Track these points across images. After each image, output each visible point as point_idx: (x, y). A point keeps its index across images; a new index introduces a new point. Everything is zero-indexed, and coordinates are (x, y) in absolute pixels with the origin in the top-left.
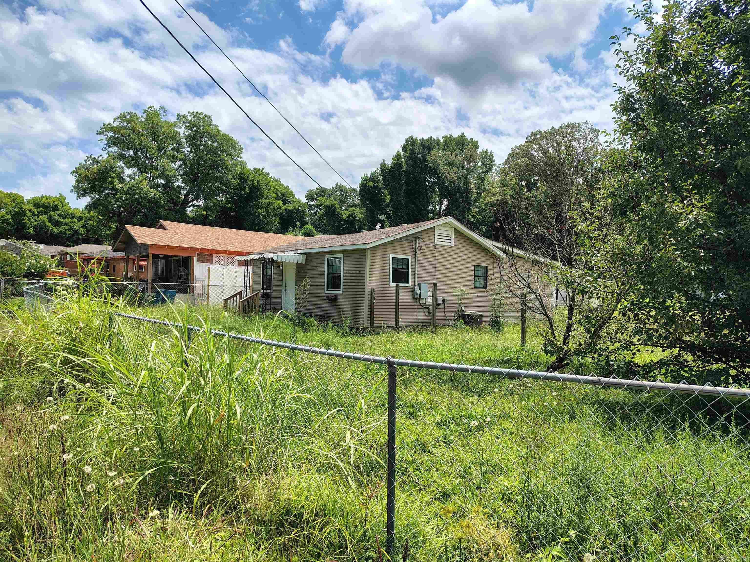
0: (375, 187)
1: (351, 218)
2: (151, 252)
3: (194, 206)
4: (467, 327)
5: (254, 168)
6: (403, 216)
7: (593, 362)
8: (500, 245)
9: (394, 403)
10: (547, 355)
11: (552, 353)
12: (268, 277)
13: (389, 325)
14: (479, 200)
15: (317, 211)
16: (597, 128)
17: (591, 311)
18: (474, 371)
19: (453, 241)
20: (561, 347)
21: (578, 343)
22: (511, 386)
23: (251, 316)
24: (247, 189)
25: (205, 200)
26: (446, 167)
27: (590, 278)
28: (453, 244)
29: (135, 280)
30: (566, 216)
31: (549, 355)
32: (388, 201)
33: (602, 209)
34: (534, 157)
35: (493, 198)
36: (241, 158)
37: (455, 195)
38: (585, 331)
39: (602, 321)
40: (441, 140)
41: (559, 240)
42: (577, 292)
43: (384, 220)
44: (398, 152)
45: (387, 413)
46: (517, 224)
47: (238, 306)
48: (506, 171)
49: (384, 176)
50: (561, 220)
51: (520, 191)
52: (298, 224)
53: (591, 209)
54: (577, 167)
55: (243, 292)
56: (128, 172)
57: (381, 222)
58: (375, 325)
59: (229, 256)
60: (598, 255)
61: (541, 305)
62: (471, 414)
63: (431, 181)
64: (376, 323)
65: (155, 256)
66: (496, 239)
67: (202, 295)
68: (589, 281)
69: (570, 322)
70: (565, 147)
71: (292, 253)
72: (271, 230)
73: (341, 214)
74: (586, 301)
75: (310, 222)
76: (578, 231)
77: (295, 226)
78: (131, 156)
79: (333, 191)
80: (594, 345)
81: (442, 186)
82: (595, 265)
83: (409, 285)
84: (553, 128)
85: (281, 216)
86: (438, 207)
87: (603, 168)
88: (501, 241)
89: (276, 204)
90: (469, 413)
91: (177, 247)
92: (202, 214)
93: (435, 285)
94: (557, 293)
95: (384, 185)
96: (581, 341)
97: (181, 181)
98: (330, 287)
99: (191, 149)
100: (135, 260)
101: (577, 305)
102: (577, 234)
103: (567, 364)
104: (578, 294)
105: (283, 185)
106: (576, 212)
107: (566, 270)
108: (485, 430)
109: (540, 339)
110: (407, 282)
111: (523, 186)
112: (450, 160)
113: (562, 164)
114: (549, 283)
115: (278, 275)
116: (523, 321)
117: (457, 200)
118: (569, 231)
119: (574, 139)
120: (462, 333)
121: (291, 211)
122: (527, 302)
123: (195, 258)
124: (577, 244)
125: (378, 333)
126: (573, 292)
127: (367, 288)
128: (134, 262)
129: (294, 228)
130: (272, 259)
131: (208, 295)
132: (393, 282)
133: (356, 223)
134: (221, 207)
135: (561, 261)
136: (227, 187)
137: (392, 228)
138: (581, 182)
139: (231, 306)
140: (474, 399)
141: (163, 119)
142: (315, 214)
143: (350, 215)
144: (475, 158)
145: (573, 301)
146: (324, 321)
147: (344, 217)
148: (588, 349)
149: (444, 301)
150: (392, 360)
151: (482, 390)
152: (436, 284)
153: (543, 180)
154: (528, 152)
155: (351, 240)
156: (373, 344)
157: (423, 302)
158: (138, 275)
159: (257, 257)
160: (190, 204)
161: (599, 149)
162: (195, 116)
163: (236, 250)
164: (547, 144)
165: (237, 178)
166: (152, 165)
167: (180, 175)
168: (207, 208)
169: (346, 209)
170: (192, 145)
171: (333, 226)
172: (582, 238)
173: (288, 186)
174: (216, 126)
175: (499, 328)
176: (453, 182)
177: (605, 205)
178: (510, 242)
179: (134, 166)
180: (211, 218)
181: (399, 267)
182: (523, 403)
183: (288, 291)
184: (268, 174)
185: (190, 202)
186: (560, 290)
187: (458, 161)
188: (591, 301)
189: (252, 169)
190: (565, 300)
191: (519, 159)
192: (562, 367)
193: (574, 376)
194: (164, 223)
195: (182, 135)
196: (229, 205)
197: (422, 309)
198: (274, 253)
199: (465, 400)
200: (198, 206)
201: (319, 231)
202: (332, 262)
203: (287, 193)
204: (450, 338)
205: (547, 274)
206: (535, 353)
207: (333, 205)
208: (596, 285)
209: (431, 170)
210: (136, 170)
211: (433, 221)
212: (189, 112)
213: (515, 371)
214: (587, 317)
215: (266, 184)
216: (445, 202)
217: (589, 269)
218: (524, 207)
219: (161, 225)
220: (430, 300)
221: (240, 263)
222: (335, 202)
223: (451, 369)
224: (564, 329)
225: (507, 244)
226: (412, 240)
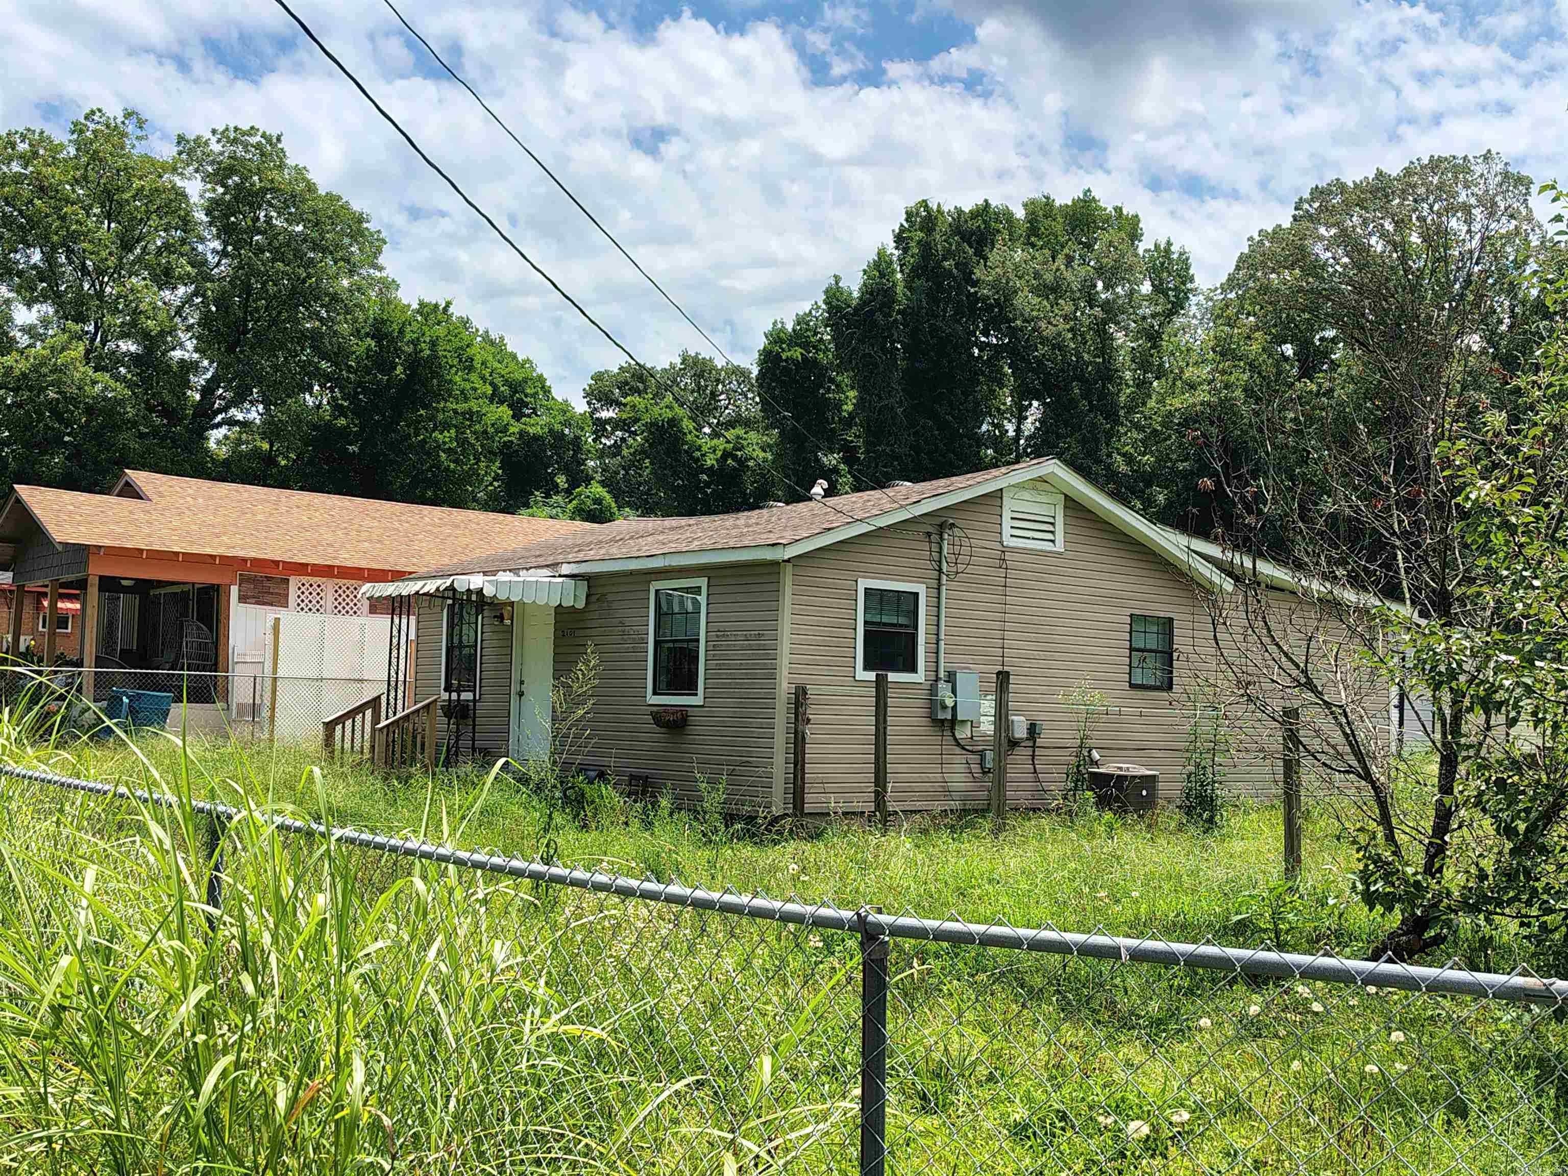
0: (808, 364)
1: (730, 461)
2: (96, 570)
3: (231, 422)
4: (1108, 816)
5: (422, 304)
6: (897, 458)
7: (1525, 932)
8: (1214, 550)
9: (881, 1057)
10: (1371, 910)
11: (1388, 900)
12: (466, 651)
13: (857, 806)
14: (1144, 404)
15: (623, 440)
16: (1524, 173)
17: (1516, 766)
18: (1138, 956)
19: (1060, 536)
20: (1417, 883)
21: (1473, 870)
22: (1254, 1010)
23: (410, 776)
24: (399, 369)
25: (267, 403)
26: (1036, 300)
27: (1512, 658)
28: (1060, 547)
29: (41, 660)
30: (1429, 458)
31: (1379, 908)
32: (849, 407)
33: (1545, 434)
34: (1324, 267)
35: (1189, 399)
36: (381, 269)
37: (1067, 389)
38: (1498, 830)
39: (1551, 799)
40: (1020, 213)
41: (1405, 535)
42: (1467, 702)
43: (835, 470)
44: (881, 253)
45: (858, 1092)
46: (1271, 482)
47: (367, 745)
48: (1231, 311)
49: (835, 327)
50: (1413, 469)
51: (1279, 373)
52: (561, 480)
53: (1509, 433)
54: (1462, 296)
55: (384, 699)
56: (24, 316)
57: (829, 474)
58: (808, 808)
59: (341, 582)
60: (1536, 583)
61: (1350, 744)
62: (1123, 1100)
63: (988, 344)
64: (812, 802)
65: (109, 584)
66: (1202, 531)
67: (255, 709)
68: (1508, 668)
69: (1448, 800)
70: (1421, 235)
71: (541, 576)
72: (475, 500)
73: (699, 448)
74: (1499, 732)
75: (598, 477)
76: (1468, 505)
77: (551, 489)
78: (35, 267)
79: (672, 377)
80: (1528, 876)
81: (1023, 359)
82: (1525, 617)
83: (920, 676)
84: (1380, 174)
85: (507, 454)
86: (1010, 428)
87: (1548, 303)
88: (1216, 538)
89: (490, 419)
90: (1119, 1096)
91: (177, 554)
92: (256, 449)
93: (1003, 678)
94: (1401, 707)
95: (836, 357)
96: (1483, 863)
97: (190, 345)
98: (663, 685)
99: (225, 244)
100: (45, 595)
101: (1471, 746)
102: (1464, 515)
103: (1439, 940)
104: (1470, 709)
105: (514, 357)
106: (1461, 444)
107: (1433, 633)
108: (1173, 1151)
109: (1348, 858)
110: (913, 669)
111: (1286, 359)
112: (1049, 277)
113: (1414, 288)
114: (1374, 671)
115: (495, 643)
116: (1291, 799)
117: (1073, 402)
118: (1440, 506)
119: (1451, 210)
120: (1092, 835)
121: (536, 438)
122: (1305, 736)
123: (234, 590)
124: (1466, 546)
125: (816, 836)
126: (1455, 702)
127: (784, 687)
128: (39, 602)
129: (548, 496)
130: (480, 592)
131: (273, 709)
132: (866, 668)
133: (747, 477)
134: (315, 427)
135: (1413, 603)
136: (336, 364)
137: (866, 495)
138: (1475, 348)
139: (347, 745)
140: (1133, 1051)
141: (139, 149)
142: (616, 449)
143: (726, 455)
144: (1130, 269)
145: (1456, 730)
146: (644, 793)
147: (710, 461)
148: (1505, 890)
149: (1033, 730)
150: (873, 917)
151: (1158, 1023)
152: (1008, 673)
153: (1352, 341)
154: (1302, 248)
155: (734, 532)
156: (804, 870)
157: (963, 733)
158: (52, 645)
159: (431, 586)
160: (219, 418)
161: (1535, 242)
162: (235, 141)
163: (363, 564)
164: (1365, 223)
165: (367, 335)
166: (100, 295)
167: (189, 328)
168: (271, 430)
169: (715, 435)
170: (227, 232)
171: (675, 489)
172: (1481, 528)
173: (528, 361)
174: (300, 171)
175: (1211, 820)
176: (1060, 347)
177: (1557, 420)
178: (1247, 539)
179: (44, 298)
180: (283, 463)
181: (885, 619)
182: (1296, 1065)
183: (529, 698)
184: (465, 323)
185: (219, 411)
186: (1412, 696)
187: (1073, 278)
188: (1513, 731)
189: (415, 306)
190: (1429, 730)
191: (1273, 271)
192: (1422, 950)
193: (1464, 976)
194: (139, 477)
195: (194, 199)
196: (342, 421)
197: (960, 758)
198: (485, 573)
199: (1106, 1054)
200: (245, 425)
201: (629, 504)
202: (670, 603)
203: (525, 380)
204: (1054, 852)
205: (1370, 644)
206: (1331, 902)
207: (673, 422)
208: (1529, 681)
209: (989, 308)
210: (51, 311)
211: (994, 472)
212: (214, 132)
213: (1273, 956)
214: (1501, 783)
215: (460, 351)
216: (1035, 410)
217: (1506, 630)
218: (1289, 426)
219: (127, 484)
220: (987, 726)
221: (376, 605)
222: (680, 412)
223: (1062, 948)
224: (1428, 825)
225: (1236, 547)
226: (929, 534)
